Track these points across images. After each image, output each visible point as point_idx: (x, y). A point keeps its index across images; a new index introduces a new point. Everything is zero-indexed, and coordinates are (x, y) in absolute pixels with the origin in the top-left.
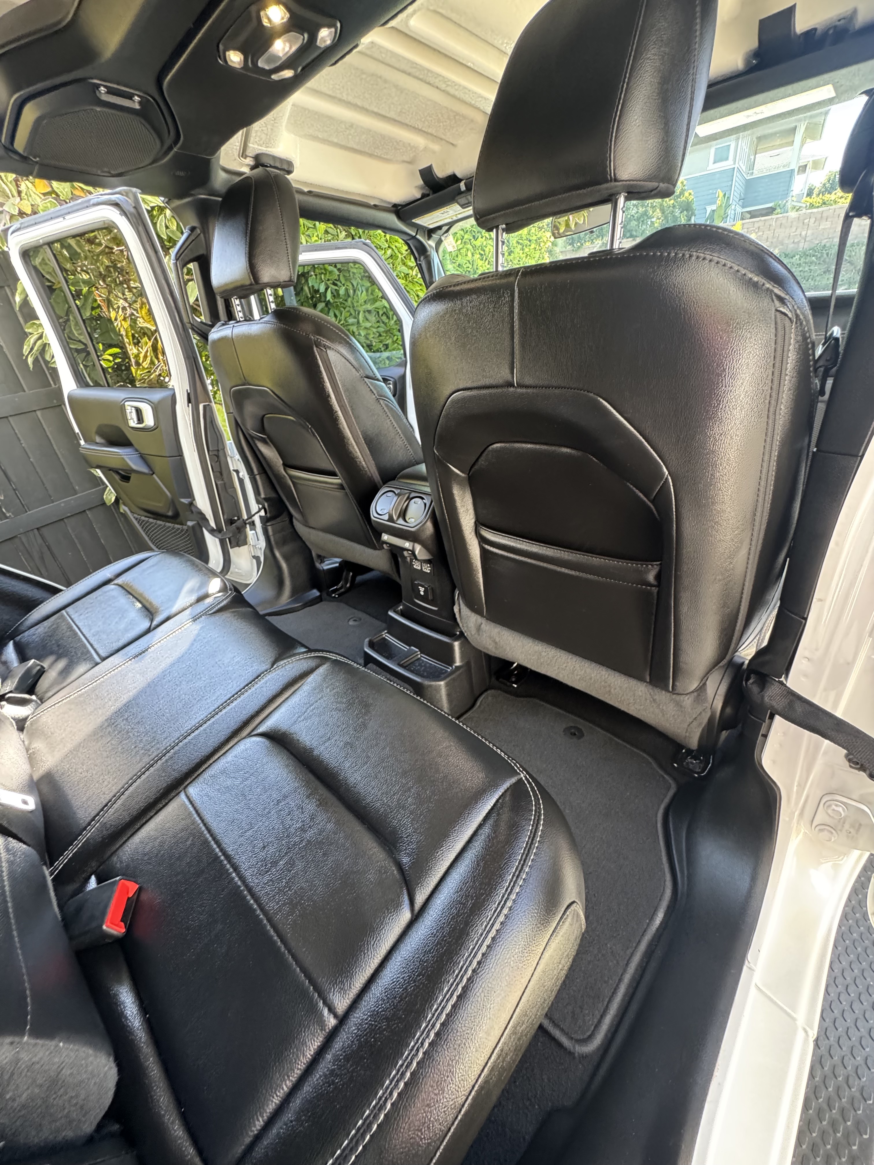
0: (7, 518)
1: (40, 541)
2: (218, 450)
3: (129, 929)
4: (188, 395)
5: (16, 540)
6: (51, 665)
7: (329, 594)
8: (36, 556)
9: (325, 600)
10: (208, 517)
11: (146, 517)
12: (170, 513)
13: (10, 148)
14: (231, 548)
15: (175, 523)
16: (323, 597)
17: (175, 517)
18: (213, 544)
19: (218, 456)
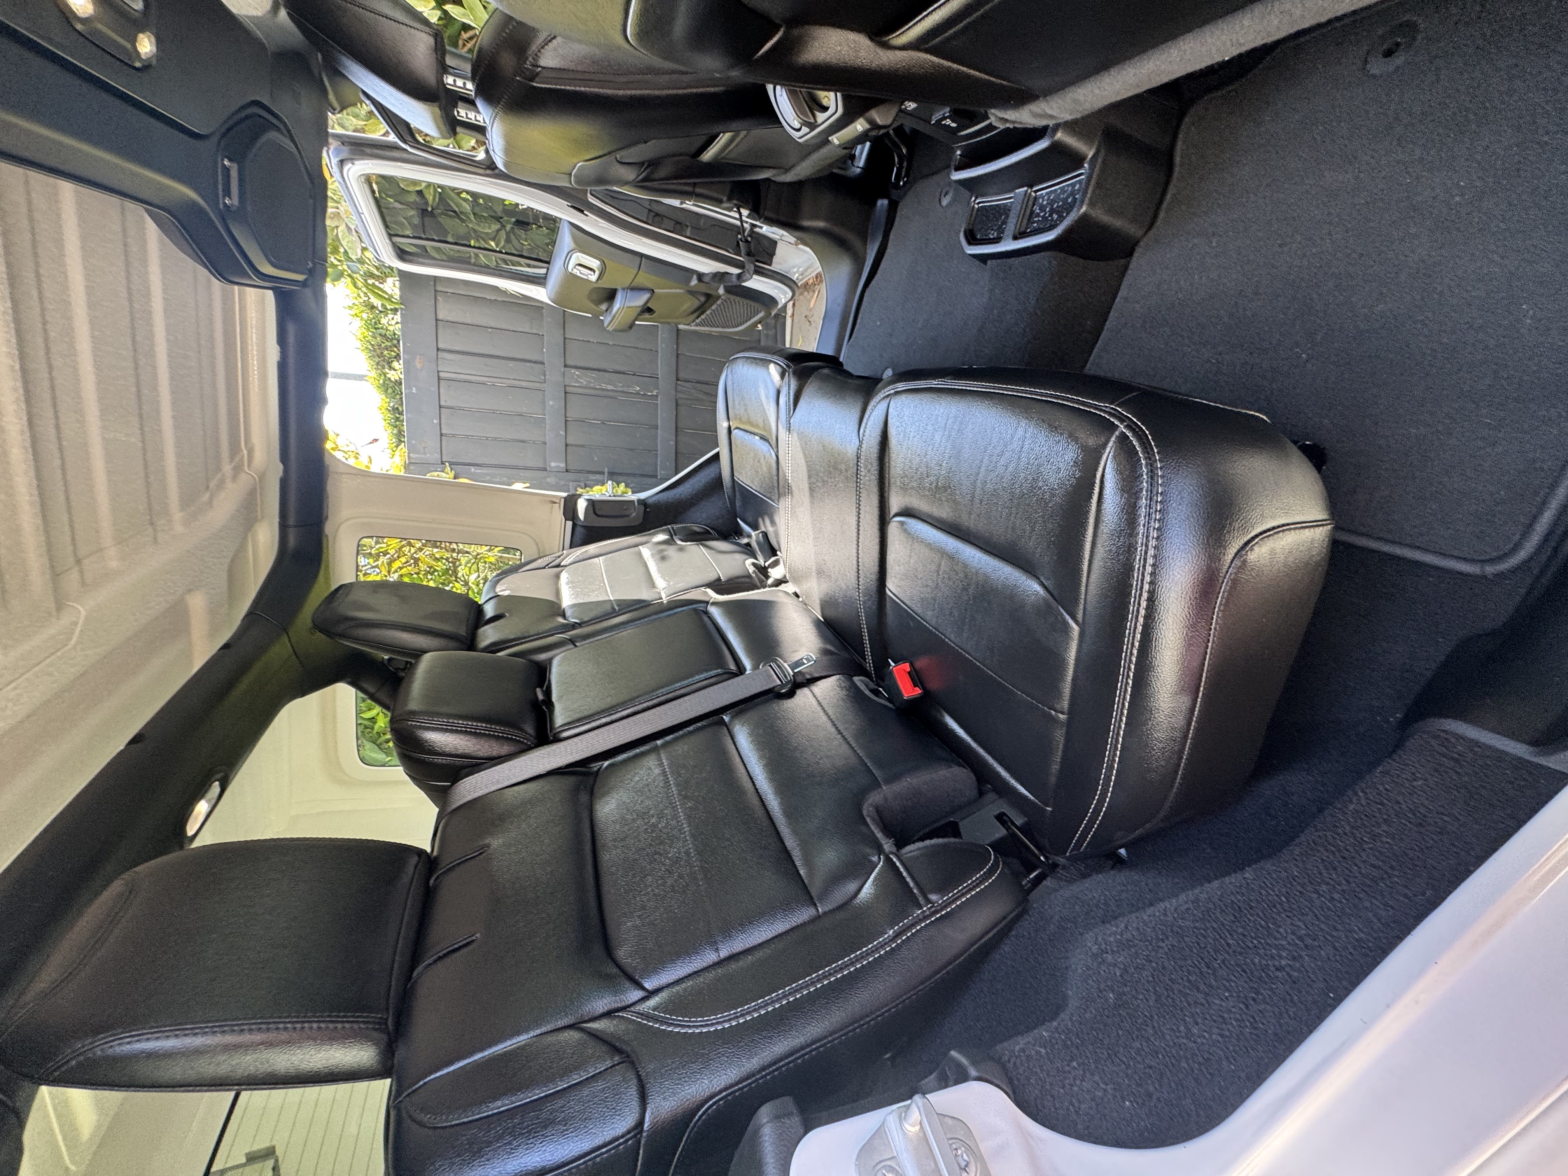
0: (657, 396)
1: (688, 385)
2: (650, 210)
3: (924, 688)
4: (572, 207)
5: (680, 402)
6: (765, 527)
7: (896, 186)
8: (701, 396)
9: (902, 198)
10: (722, 271)
11: (697, 318)
12: (703, 299)
13: (304, 284)
14: (770, 265)
15: (715, 302)
16: (894, 198)
17: (710, 298)
18: (756, 283)
19: (657, 215)
